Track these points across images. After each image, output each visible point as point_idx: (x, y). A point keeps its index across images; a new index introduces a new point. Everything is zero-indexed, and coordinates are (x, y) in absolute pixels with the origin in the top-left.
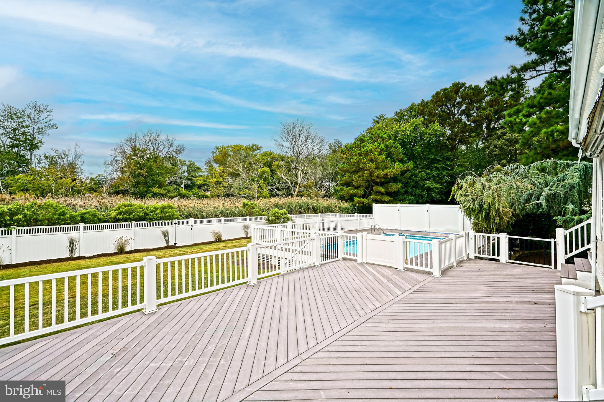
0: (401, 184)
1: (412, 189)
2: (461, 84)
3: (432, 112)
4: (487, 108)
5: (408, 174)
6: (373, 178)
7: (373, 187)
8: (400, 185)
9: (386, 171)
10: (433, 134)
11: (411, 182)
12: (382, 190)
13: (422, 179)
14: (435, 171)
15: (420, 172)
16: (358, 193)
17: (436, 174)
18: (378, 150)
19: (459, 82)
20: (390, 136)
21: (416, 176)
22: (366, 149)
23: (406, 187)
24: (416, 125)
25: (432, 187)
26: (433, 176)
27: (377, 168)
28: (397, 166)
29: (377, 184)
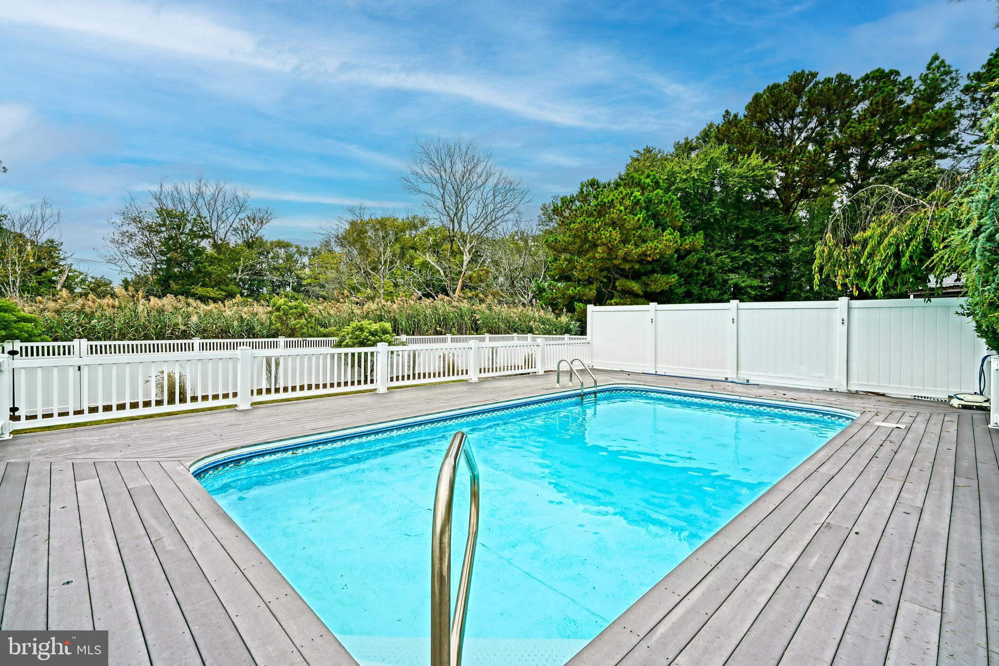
0: (677, 278)
1: (701, 289)
2: (808, 76)
3: (747, 134)
4: (865, 118)
5: (693, 258)
6: (616, 262)
7: (615, 282)
8: (674, 279)
9: (643, 248)
10: (747, 177)
11: (698, 274)
12: (635, 286)
13: (723, 270)
14: (750, 254)
15: (717, 255)
16: (584, 295)
17: (752, 260)
18: (628, 203)
19: (803, 71)
20: (657, 183)
21: (710, 263)
22: (602, 201)
23: (687, 283)
24: (712, 158)
25: (743, 285)
26: (746, 263)
27: (625, 241)
28: (668, 237)
29: (624, 274)
